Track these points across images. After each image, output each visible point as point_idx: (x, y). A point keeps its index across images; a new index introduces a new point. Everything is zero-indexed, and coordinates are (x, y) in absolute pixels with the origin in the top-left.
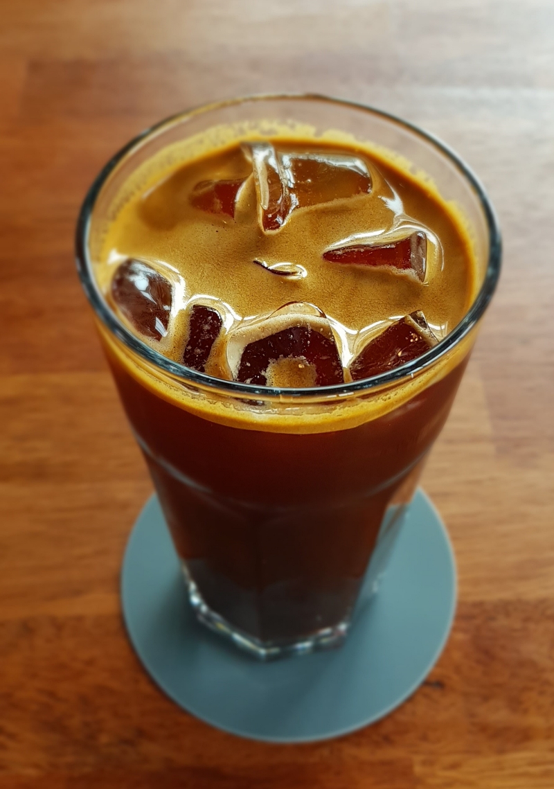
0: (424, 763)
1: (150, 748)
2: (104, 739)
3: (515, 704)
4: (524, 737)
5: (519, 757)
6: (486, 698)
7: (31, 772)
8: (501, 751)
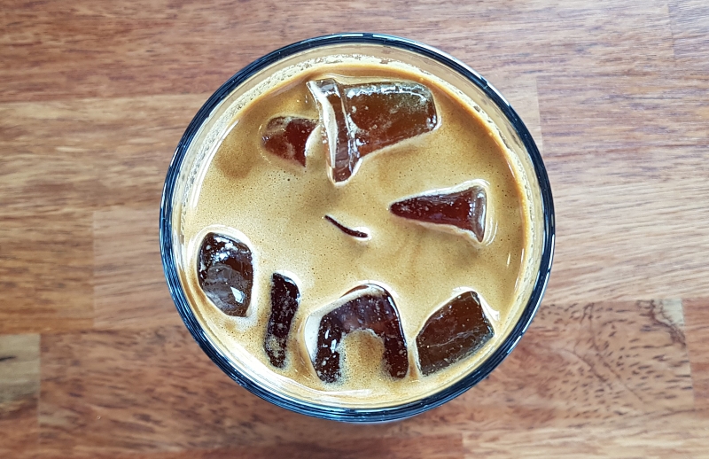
0: (471, 437)
1: (262, 429)
2: (228, 423)
3: (544, 391)
4: (548, 416)
5: (543, 432)
6: (521, 387)
7: (176, 449)
8: (531, 428)
